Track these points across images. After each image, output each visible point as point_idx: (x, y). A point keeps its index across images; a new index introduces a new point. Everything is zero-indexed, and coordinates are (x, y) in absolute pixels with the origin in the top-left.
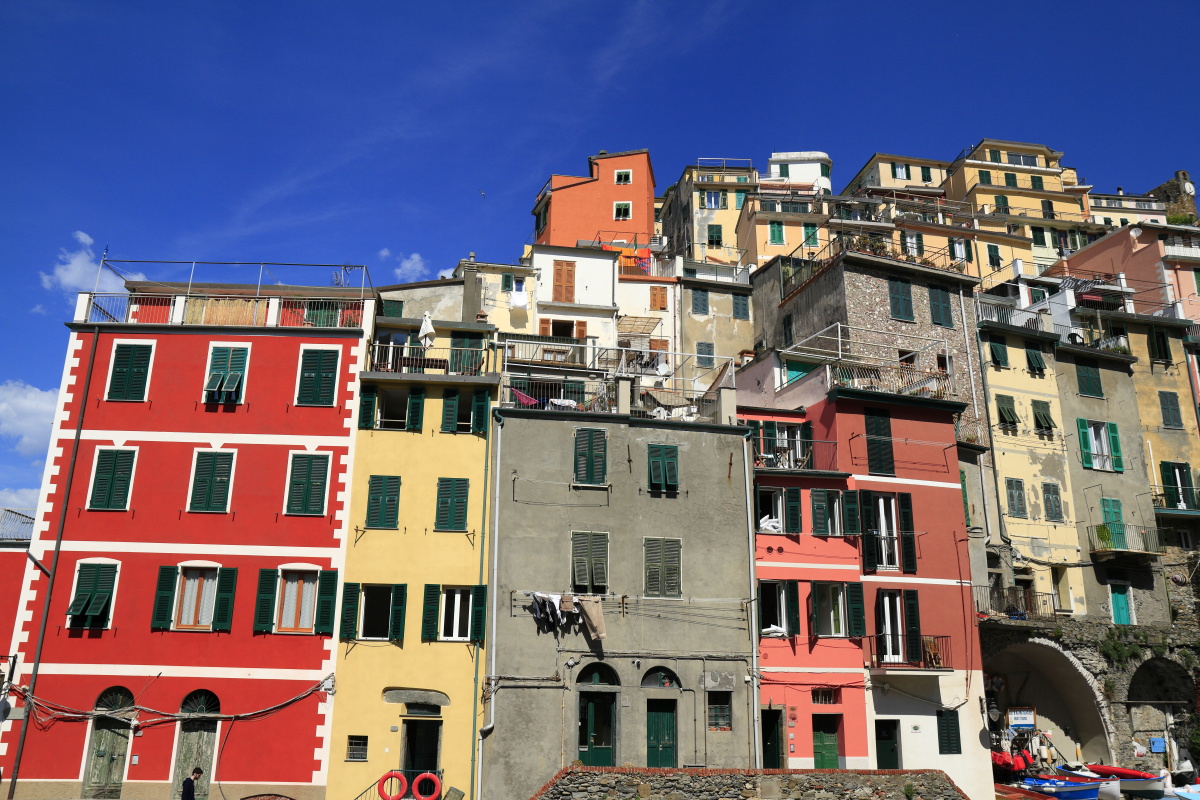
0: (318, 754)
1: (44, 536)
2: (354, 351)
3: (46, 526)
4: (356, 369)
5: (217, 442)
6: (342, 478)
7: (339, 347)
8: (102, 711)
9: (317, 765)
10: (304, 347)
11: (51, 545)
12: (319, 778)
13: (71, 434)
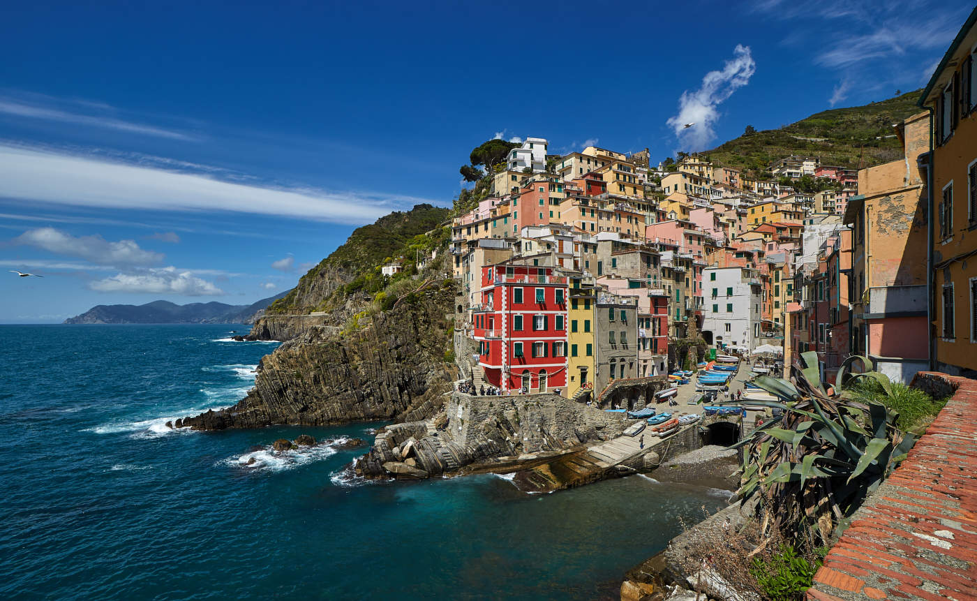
0: (565, 381)
1: (506, 337)
2: (566, 290)
4: (568, 294)
5: (540, 313)
6: (566, 321)
7: (563, 289)
10: (556, 289)
11: (508, 339)
13: (508, 312)
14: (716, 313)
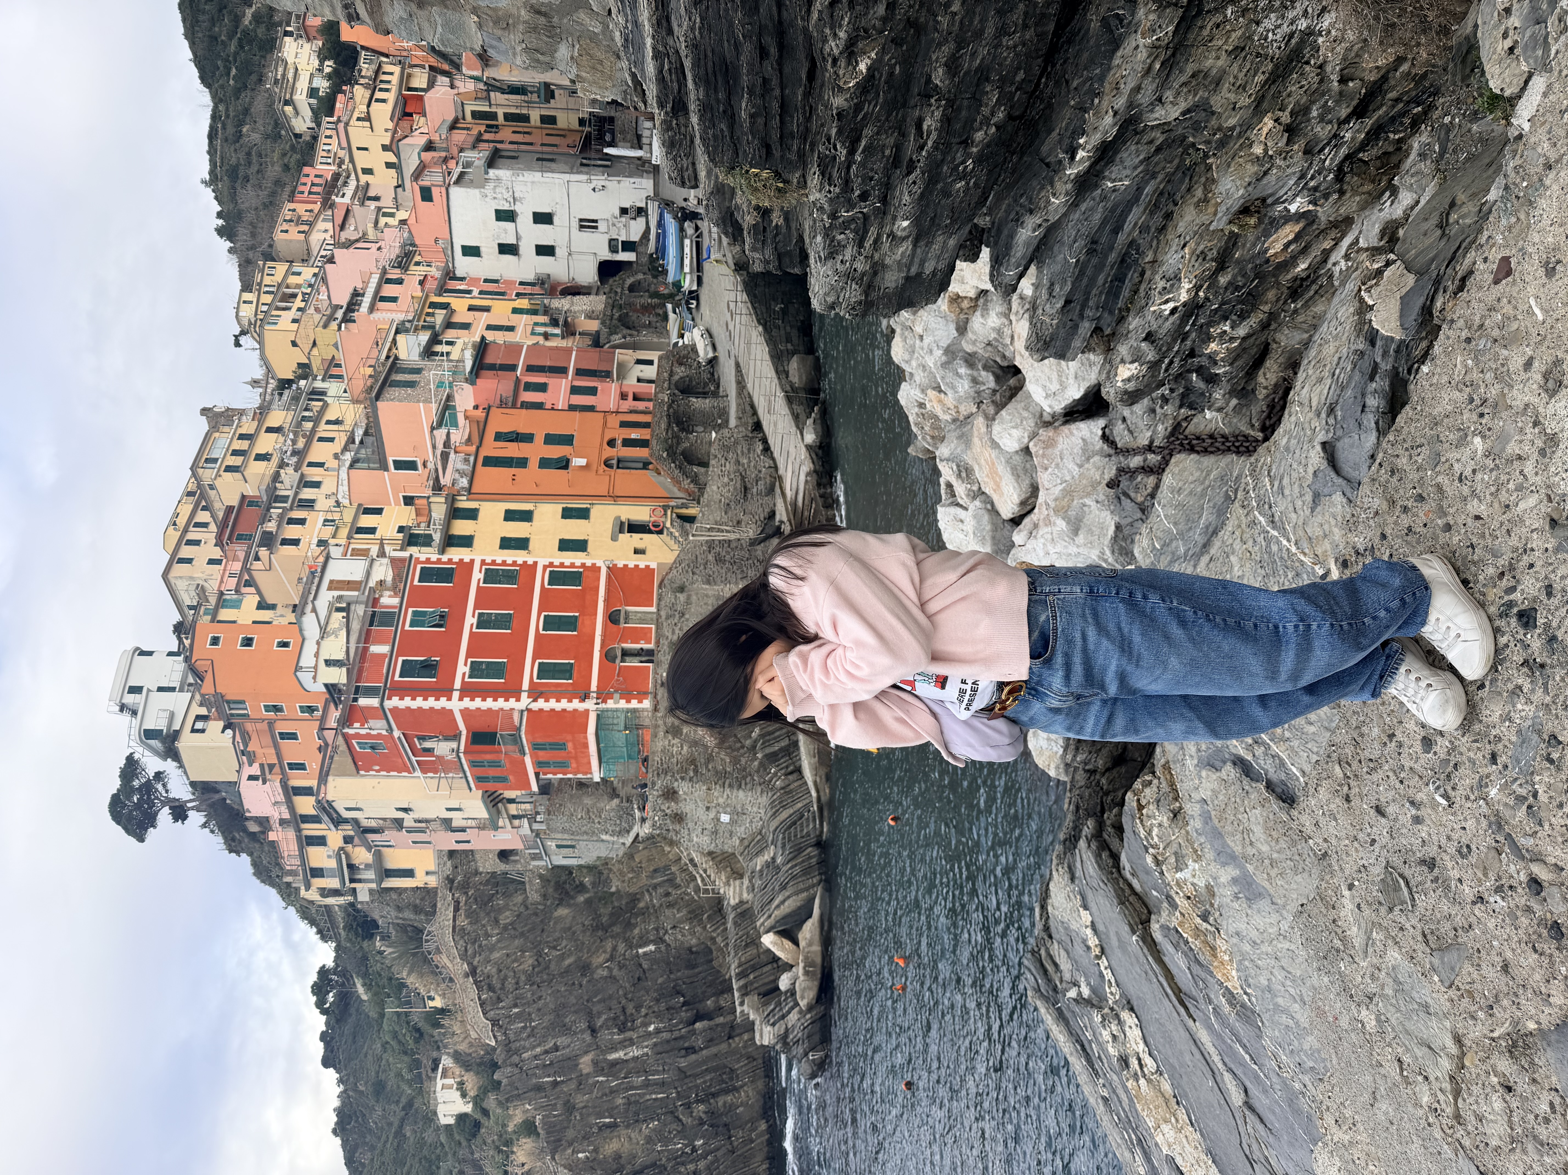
0: (642, 566)
1: (518, 700)
2: (423, 558)
3: (512, 700)
4: (434, 556)
5: (470, 620)
6: (499, 561)
8: (618, 660)
9: (647, 567)
10: (416, 583)
11: (524, 695)
12: (653, 565)
13: (456, 695)
14: (557, 251)
